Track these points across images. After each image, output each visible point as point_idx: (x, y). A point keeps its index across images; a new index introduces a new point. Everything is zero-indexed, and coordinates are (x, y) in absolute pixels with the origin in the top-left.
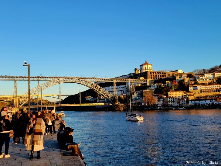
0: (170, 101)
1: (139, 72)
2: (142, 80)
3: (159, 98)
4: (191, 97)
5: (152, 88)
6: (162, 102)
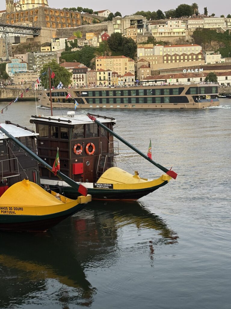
0: (100, 80)
1: (17, 8)
2: (28, 28)
3: (76, 71)
4: (144, 70)
5: (54, 48)
6: (83, 80)
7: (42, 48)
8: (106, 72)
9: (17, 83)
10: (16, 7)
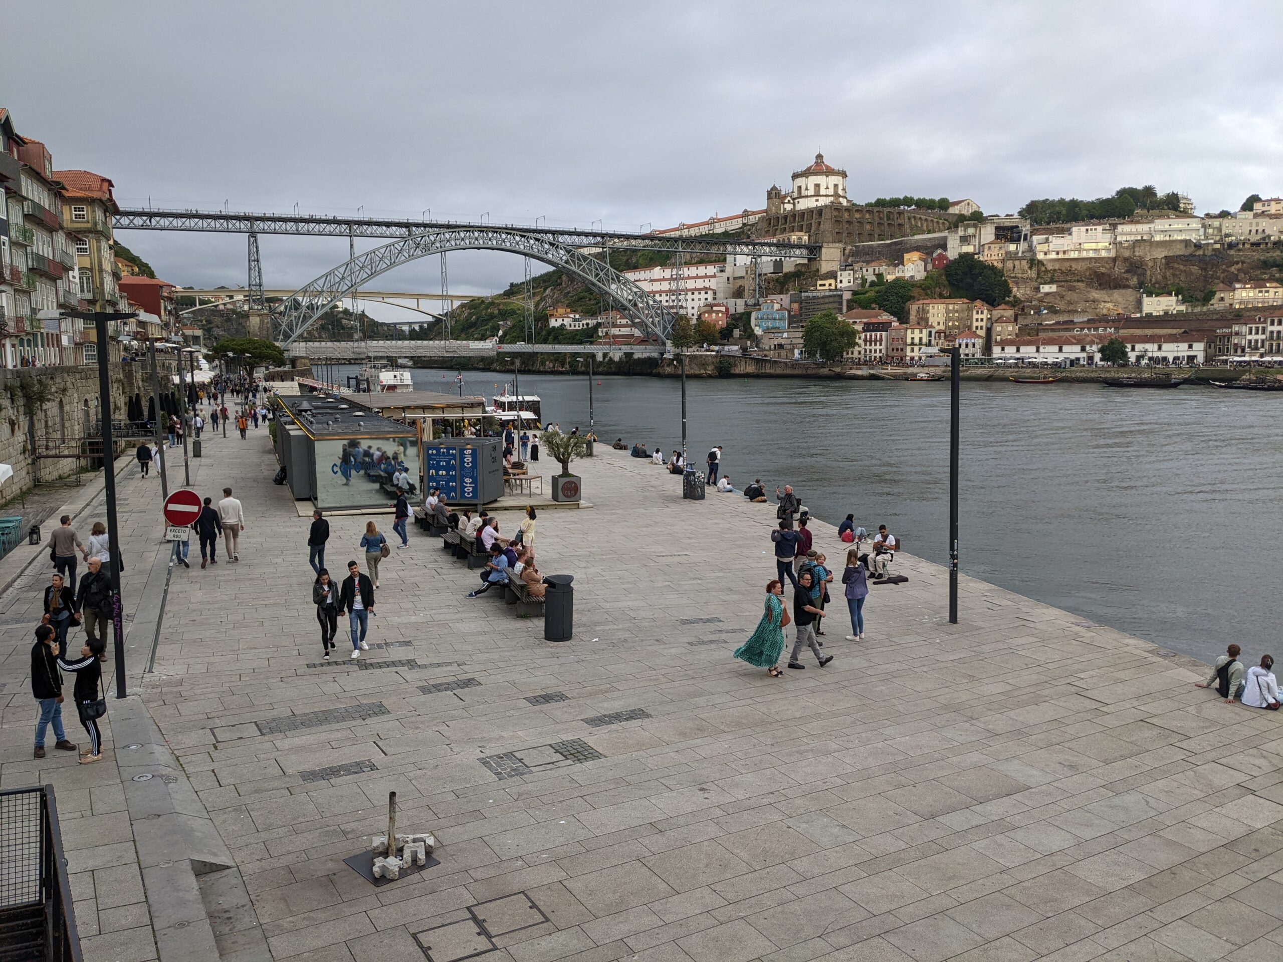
0: (913, 344)
1: (786, 206)
2: (799, 246)
3: (868, 327)
4: (1002, 327)
5: (841, 282)
6: (881, 345)
7: (819, 282)
8: (924, 331)
9: (767, 348)
10: (784, 203)
